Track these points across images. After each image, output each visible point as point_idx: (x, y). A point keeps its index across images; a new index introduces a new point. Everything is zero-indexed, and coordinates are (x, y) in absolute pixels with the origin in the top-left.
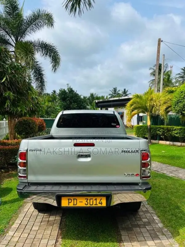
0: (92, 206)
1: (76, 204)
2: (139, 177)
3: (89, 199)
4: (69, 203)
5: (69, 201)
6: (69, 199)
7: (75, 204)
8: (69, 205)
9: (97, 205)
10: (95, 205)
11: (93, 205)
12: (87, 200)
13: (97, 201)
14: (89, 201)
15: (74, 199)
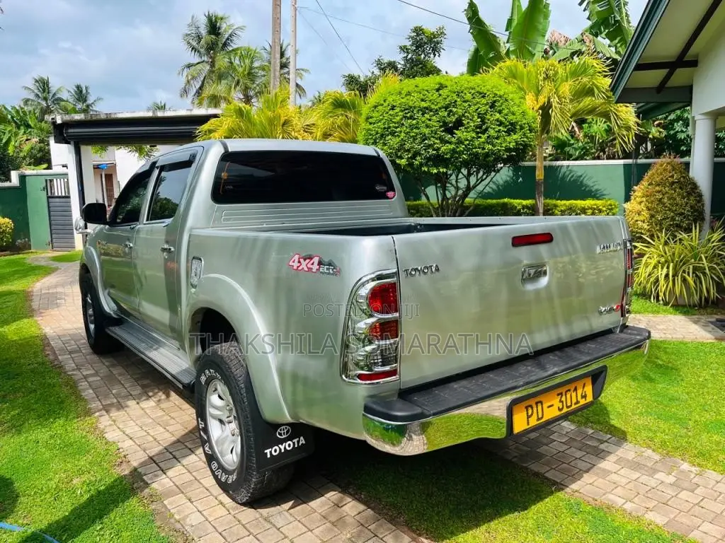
0: (572, 408)
1: (542, 417)
3: (564, 394)
4: (529, 417)
5: (527, 413)
6: (527, 408)
7: (540, 416)
8: (528, 424)
9: (579, 402)
10: (575, 404)
11: (571, 406)
12: (561, 397)
13: (578, 391)
14: (563, 399)
15: (537, 403)
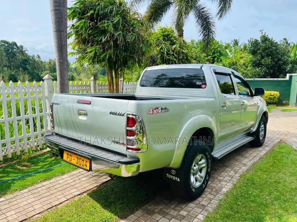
1: (71, 161)
2: (125, 148)
6: (67, 154)
8: (67, 159)
9: (83, 166)
11: (81, 165)
12: (78, 159)
13: (84, 162)
15: (70, 155)
